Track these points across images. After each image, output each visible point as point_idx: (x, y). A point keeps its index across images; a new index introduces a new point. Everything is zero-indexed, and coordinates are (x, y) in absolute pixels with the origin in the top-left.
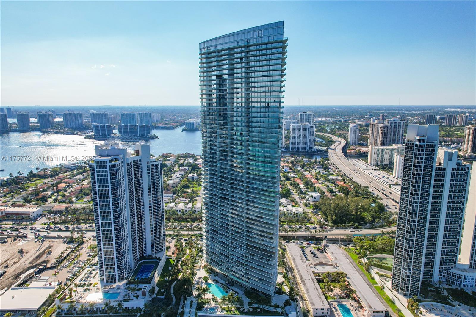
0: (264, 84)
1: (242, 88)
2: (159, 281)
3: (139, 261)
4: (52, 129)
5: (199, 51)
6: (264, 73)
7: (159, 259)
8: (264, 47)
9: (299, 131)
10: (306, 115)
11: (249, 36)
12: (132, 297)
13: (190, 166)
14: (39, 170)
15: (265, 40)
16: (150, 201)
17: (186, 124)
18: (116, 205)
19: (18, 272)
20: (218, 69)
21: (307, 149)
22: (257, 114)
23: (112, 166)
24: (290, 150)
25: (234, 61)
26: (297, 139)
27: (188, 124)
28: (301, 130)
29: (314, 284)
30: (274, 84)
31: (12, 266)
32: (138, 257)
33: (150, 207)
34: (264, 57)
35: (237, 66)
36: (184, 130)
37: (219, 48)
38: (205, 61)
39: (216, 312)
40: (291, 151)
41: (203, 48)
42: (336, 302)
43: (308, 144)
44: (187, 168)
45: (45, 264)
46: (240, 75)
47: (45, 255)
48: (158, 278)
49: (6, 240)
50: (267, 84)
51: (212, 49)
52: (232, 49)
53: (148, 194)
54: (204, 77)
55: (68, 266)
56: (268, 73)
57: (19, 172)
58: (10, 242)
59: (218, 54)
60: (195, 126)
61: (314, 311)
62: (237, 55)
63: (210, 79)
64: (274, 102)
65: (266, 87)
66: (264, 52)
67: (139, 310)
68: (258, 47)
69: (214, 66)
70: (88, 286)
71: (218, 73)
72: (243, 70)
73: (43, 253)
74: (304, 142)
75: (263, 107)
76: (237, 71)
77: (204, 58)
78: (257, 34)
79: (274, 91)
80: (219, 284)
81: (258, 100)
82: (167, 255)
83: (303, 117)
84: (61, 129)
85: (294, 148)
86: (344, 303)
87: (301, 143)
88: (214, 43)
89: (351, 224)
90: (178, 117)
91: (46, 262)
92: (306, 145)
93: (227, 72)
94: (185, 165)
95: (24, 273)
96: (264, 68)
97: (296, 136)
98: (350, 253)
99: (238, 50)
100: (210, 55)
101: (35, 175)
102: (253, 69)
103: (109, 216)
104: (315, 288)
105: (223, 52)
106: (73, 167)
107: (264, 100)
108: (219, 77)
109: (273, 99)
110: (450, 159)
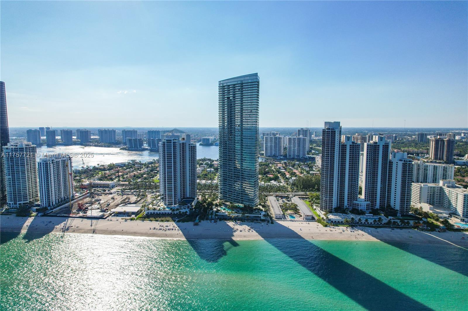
0: (249, 101)
1: (239, 103)
3: (183, 199)
5: (218, 85)
6: (249, 96)
7: (194, 199)
8: (249, 84)
9: (294, 142)
10: (303, 131)
11: (242, 79)
13: (208, 165)
14: (100, 166)
15: (250, 81)
16: (190, 166)
17: (203, 141)
18: (175, 162)
20: (228, 94)
22: (246, 116)
23: (174, 142)
24: (288, 157)
25: (236, 90)
26: (292, 149)
28: (296, 142)
30: (253, 101)
33: (190, 170)
34: (249, 89)
35: (237, 93)
36: (200, 145)
37: (228, 84)
38: (221, 90)
40: (288, 159)
41: (221, 84)
43: (301, 153)
44: (206, 166)
46: (238, 97)
47: (127, 200)
50: (251, 101)
51: (225, 84)
52: (234, 85)
53: (189, 162)
54: (221, 98)
56: (251, 96)
59: (228, 87)
60: (210, 142)
61: (275, 216)
62: (237, 88)
63: (224, 99)
64: (254, 109)
65: (250, 103)
66: (249, 86)
68: (247, 84)
69: (226, 93)
71: (228, 96)
72: (240, 95)
73: (125, 199)
74: (299, 151)
75: (249, 112)
76: (237, 95)
77: (221, 89)
78: (246, 78)
79: (254, 105)
81: (246, 109)
84: (98, 144)
85: (290, 156)
87: (296, 152)
88: (226, 82)
89: (310, 189)
90: (195, 136)
92: (300, 154)
93: (232, 96)
94: (204, 164)
96: (249, 94)
97: (292, 146)
99: (237, 85)
100: (224, 88)
101: (97, 169)
102: (244, 94)
103: (172, 168)
105: (231, 86)
106: (122, 165)
107: (249, 109)
108: (228, 98)
109: (253, 108)
110: (348, 140)
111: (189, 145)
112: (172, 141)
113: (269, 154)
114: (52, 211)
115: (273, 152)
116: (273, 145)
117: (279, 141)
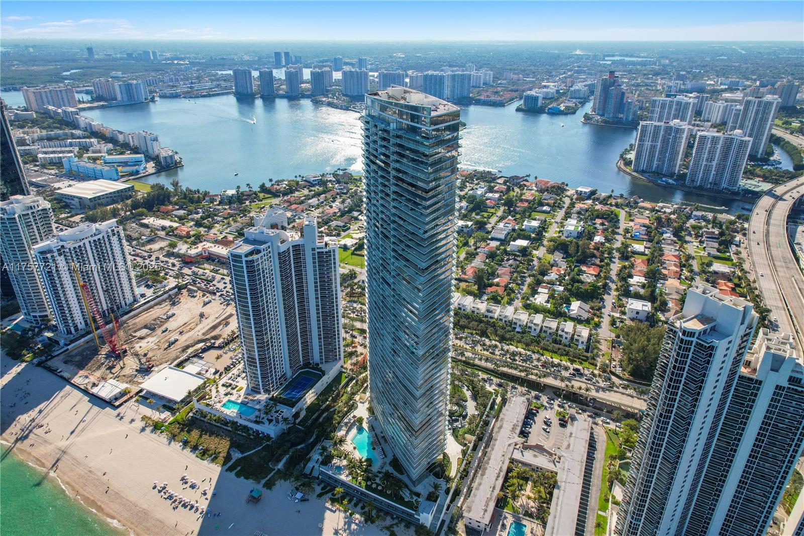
2: (312, 403)
3: (302, 368)
4: (324, 97)
7: (323, 373)
9: (714, 147)
10: (760, 103)
12: (265, 420)
14: (273, 182)
17: (525, 99)
19: (188, 343)
21: (723, 185)
23: (248, 262)
24: (686, 183)
26: (704, 163)
27: (528, 98)
28: (719, 146)
29: (496, 480)
31: (187, 332)
32: (302, 363)
36: (518, 109)
39: (340, 474)
40: (686, 187)
42: (514, 516)
43: (727, 176)
45: (213, 341)
47: (221, 327)
48: (313, 399)
49: (195, 294)
55: (235, 350)
57: (248, 185)
58: (198, 297)
60: (539, 105)
67: (268, 437)
70: (233, 389)
73: (219, 324)
74: (721, 169)
80: (373, 433)
82: (342, 367)
83: (751, 108)
85: (693, 181)
86: (524, 522)
87: (713, 172)
91: (216, 338)
92: (721, 178)
95: (192, 346)
97: (705, 156)
98: (610, 442)
101: (266, 191)
104: (492, 486)
106: (315, 180)
110: (775, 369)
111: (313, 249)
112: (244, 259)
113: (643, 165)
114: (68, 349)
115: (655, 162)
116: (659, 144)
117: (675, 137)
